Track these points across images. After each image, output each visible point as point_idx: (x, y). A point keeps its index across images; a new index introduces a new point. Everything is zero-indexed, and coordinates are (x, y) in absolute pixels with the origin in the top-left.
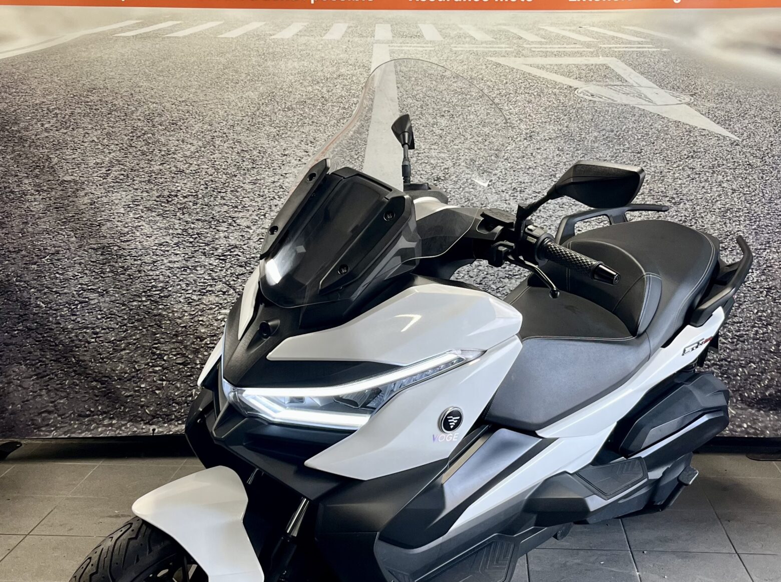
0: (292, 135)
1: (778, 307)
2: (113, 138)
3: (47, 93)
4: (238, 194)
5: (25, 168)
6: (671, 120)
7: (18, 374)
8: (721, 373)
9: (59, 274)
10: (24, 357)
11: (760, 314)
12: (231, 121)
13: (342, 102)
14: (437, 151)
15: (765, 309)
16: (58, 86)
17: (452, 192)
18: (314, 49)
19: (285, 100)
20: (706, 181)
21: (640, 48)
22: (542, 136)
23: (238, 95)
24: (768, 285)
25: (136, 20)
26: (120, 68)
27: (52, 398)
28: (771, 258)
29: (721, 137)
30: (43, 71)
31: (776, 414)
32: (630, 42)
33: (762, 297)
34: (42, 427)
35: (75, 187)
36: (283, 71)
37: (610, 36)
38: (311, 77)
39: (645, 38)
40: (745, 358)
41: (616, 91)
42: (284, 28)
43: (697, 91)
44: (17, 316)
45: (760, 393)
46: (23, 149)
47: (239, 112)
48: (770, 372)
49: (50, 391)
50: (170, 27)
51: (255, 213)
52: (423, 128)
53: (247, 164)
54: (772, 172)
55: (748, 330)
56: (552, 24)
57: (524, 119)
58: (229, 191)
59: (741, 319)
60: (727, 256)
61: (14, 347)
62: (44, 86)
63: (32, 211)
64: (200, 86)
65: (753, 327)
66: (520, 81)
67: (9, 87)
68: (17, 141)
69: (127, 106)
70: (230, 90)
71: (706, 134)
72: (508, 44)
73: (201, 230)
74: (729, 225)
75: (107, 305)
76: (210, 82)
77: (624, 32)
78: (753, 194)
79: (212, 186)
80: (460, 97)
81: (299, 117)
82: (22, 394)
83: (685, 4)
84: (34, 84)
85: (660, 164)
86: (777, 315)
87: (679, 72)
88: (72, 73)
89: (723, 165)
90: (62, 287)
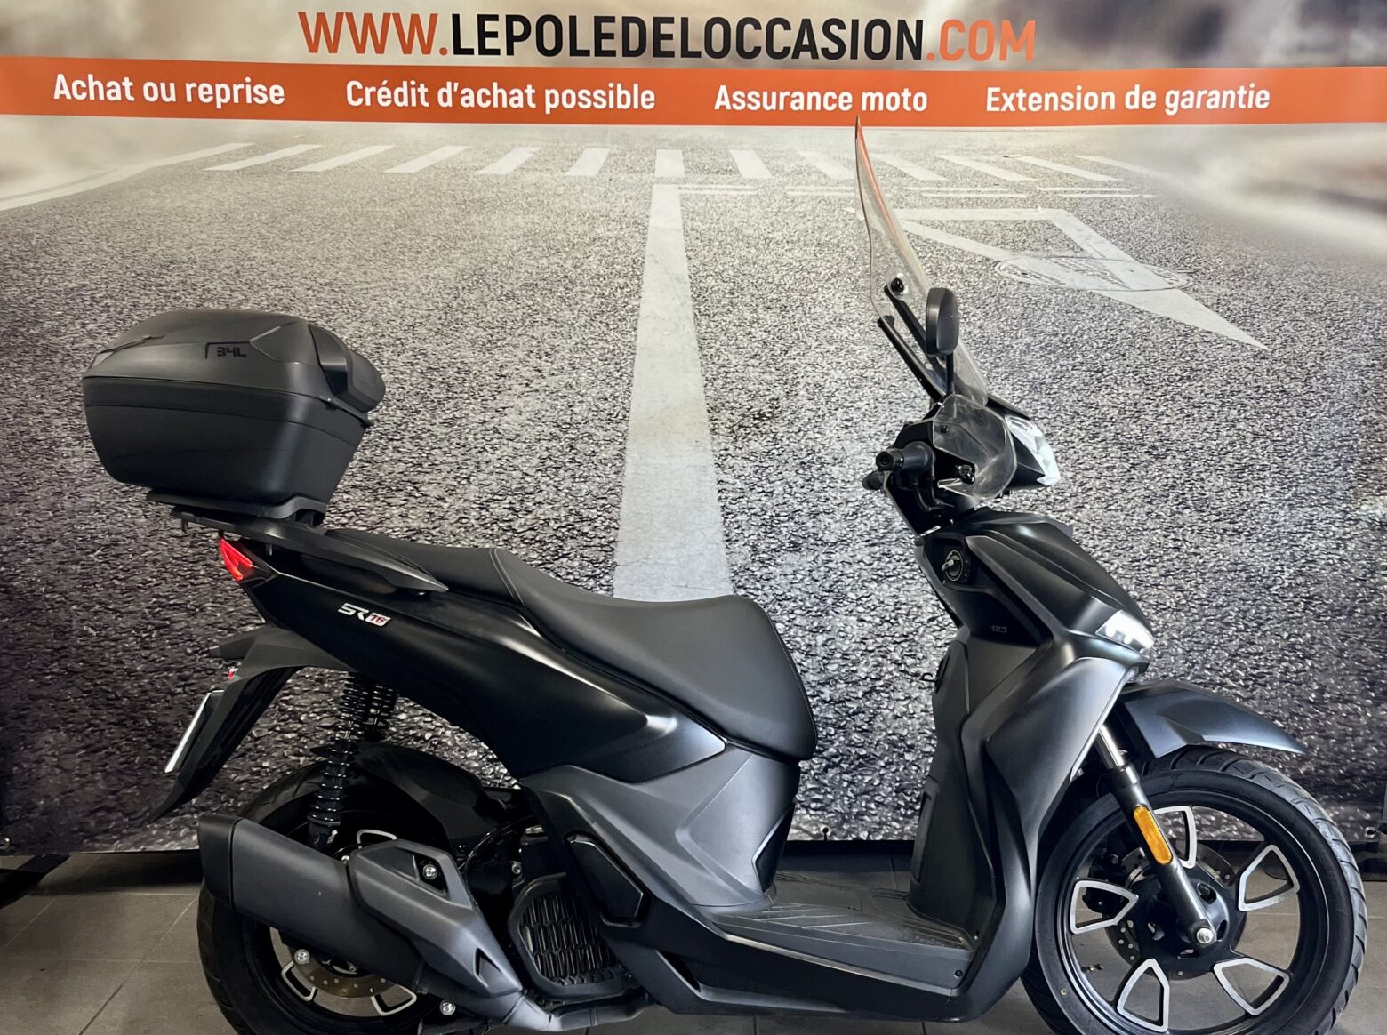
0: (515, 342)
1: (1323, 629)
3: (89, 269)
4: (422, 443)
5: (56, 400)
6: (1153, 316)
7: (54, 747)
9: (120, 580)
10: (63, 719)
11: (1292, 640)
12: (409, 318)
13: (599, 286)
14: (759, 370)
15: (1302, 632)
16: (108, 258)
17: (784, 439)
18: (551, 193)
19: (501, 281)
20: (1210, 419)
21: (1106, 192)
23: (420, 272)
24: (1308, 592)
25: (243, 142)
26: (217, 226)
27: (113, 785)
28: (1314, 547)
29: (1237, 346)
30: (81, 231)
32: (1090, 183)
33: (1297, 611)
34: (97, 834)
36: (498, 232)
37: (1055, 172)
38: (545, 241)
39: (1114, 176)
41: (1064, 266)
42: (499, 157)
43: (1199, 267)
44: (49, 650)
46: (51, 367)
47: (424, 302)
48: (1307, 735)
49: (109, 774)
50: (302, 154)
51: (452, 475)
52: (734, 329)
54: (1320, 405)
55: (1272, 667)
56: (957, 151)
58: (407, 437)
59: (1261, 649)
60: (1241, 544)
61: (46, 701)
62: (83, 258)
63: (69, 473)
65: (1281, 661)
67: (21, 258)
68: (39, 353)
69: (229, 293)
70: (408, 263)
71: (1211, 340)
73: (360, 504)
74: (1245, 493)
75: (201, 631)
76: (372, 251)
77: (1080, 166)
78: (1289, 440)
79: (379, 428)
80: (798, 276)
81: (524, 310)
82: (62, 779)
83: (1184, 117)
84: (67, 253)
85: (1134, 391)
86: (1321, 641)
87: (1170, 235)
88: (133, 235)
89: (1240, 392)
90: (124, 603)
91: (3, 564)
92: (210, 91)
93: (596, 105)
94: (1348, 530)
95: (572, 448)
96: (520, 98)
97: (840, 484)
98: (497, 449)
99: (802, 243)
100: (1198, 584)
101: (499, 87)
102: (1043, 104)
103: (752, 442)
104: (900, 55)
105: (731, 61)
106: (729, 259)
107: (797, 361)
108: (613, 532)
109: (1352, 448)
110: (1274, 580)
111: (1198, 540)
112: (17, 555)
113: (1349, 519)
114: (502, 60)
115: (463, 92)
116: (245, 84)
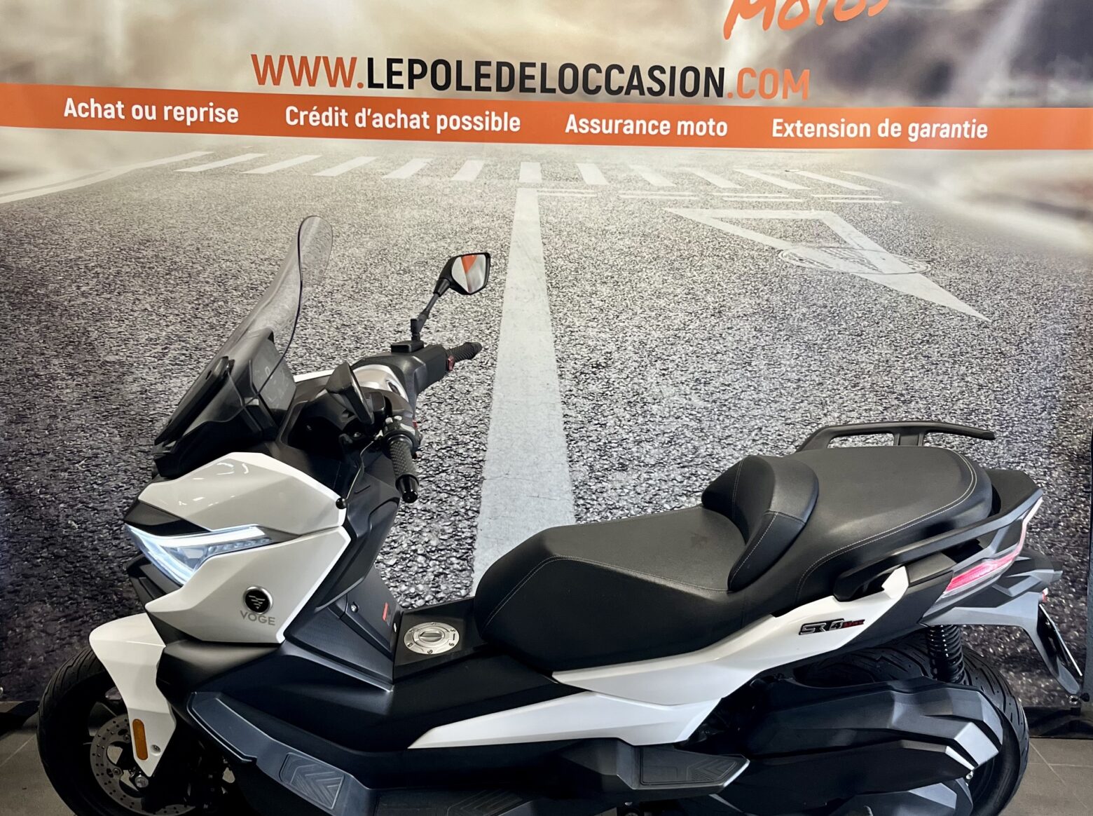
0: (409, 306)
1: (1034, 538)
2: (172, 305)
3: (84, 245)
5: (55, 344)
6: (901, 294)
7: (41, 616)
9: (98, 485)
10: (49, 594)
12: (328, 286)
14: (596, 330)
16: (99, 237)
17: (615, 383)
18: (439, 193)
19: (400, 259)
20: (945, 373)
21: (863, 199)
22: (734, 312)
23: (338, 252)
25: (205, 150)
29: (965, 317)
30: (80, 216)
31: (1031, 676)
32: (851, 192)
35: (121, 370)
36: (399, 221)
37: (825, 183)
38: (435, 230)
39: (870, 187)
41: (831, 254)
42: (400, 165)
43: (935, 257)
44: (40, 539)
45: (1010, 648)
46: (52, 319)
47: (340, 274)
49: (83, 637)
50: (251, 161)
52: (578, 298)
53: (348, 343)
54: (1030, 364)
56: (750, 167)
57: (712, 290)
61: (36, 580)
62: (81, 236)
63: (62, 401)
64: (288, 239)
66: (708, 240)
67: (34, 236)
68: (43, 308)
69: (191, 264)
71: (945, 313)
72: (692, 191)
77: (843, 178)
78: (1006, 391)
80: (627, 259)
81: (417, 282)
82: (46, 642)
83: (923, 143)
84: (68, 234)
85: (886, 351)
87: (913, 232)
88: (120, 220)
89: (967, 353)
90: (101, 502)
91: (8, 470)
92: (182, 113)
93: (475, 127)
94: (1052, 461)
95: (451, 388)
96: (418, 121)
97: (658, 419)
99: (630, 234)
101: (402, 113)
102: (815, 132)
103: (591, 385)
104: (707, 94)
105: (579, 96)
106: (575, 245)
107: (626, 323)
108: (482, 454)
109: (1054, 397)
112: (20, 464)
113: (1053, 453)
114: (405, 93)
115: (375, 116)
116: (209, 107)
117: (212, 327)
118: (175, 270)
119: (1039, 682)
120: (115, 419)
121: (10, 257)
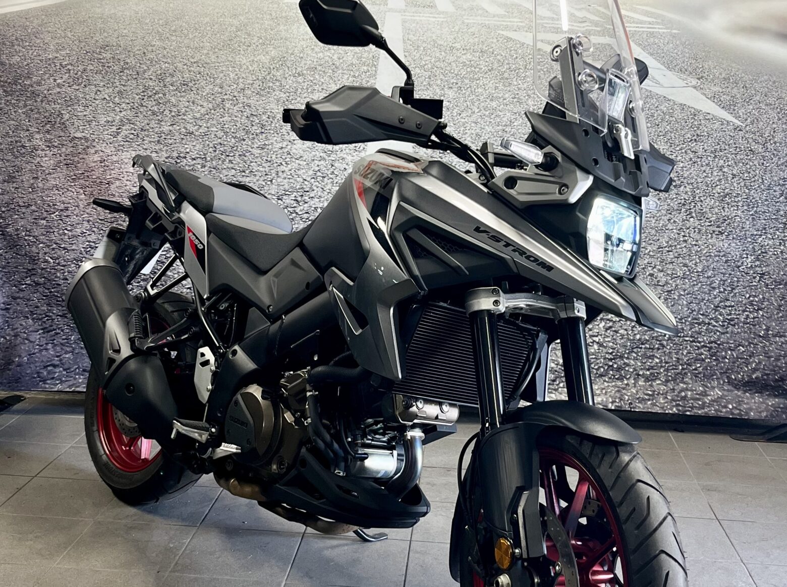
1: (770, 293)
2: (124, 96)
3: (59, 48)
4: (246, 158)
5: (37, 123)
6: (676, 103)
7: (25, 328)
8: (710, 355)
9: (68, 230)
10: (31, 312)
11: (751, 299)
12: (241, 84)
15: (757, 295)
16: (71, 42)
19: (296, 65)
20: (708, 165)
21: (650, 28)
23: (249, 58)
24: (762, 271)
26: (134, 26)
27: (58, 352)
28: (766, 244)
29: (725, 122)
31: (762, 397)
32: (642, 22)
33: (755, 282)
34: (48, 380)
35: (86, 144)
36: (295, 36)
39: (655, 18)
40: (735, 341)
43: (704, 75)
44: (25, 270)
45: (747, 375)
46: (35, 104)
47: (250, 76)
48: (758, 356)
49: (56, 345)
51: (262, 178)
53: (256, 129)
54: (772, 159)
55: (739, 314)
57: (532, 96)
58: (237, 155)
59: (733, 303)
60: (723, 240)
61: (21, 301)
62: (57, 41)
63: (42, 166)
64: (212, 47)
65: (744, 311)
66: (530, 56)
67: (22, 40)
68: (29, 95)
69: (139, 65)
70: (242, 52)
71: (710, 118)
72: (520, 18)
74: (727, 210)
77: (635, 12)
78: (753, 179)
79: (221, 149)
80: (469, 70)
81: (309, 83)
82: (28, 347)
84: (48, 39)
86: (768, 300)
87: (687, 55)
88: (86, 29)
89: (725, 150)
90: (70, 244)
91: (2, 218)
95: (332, 165)
98: (289, 164)
99: (472, 50)
100: (696, 263)
106: (429, 58)
107: (466, 120)
110: (742, 263)
111: (698, 237)
112: (10, 213)
117: (154, 113)
118: (127, 69)
119: (768, 401)
120: (82, 181)
121: (5, 56)
